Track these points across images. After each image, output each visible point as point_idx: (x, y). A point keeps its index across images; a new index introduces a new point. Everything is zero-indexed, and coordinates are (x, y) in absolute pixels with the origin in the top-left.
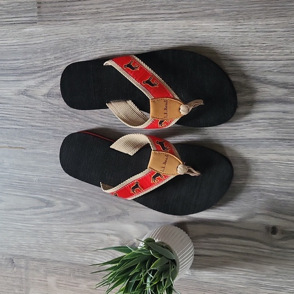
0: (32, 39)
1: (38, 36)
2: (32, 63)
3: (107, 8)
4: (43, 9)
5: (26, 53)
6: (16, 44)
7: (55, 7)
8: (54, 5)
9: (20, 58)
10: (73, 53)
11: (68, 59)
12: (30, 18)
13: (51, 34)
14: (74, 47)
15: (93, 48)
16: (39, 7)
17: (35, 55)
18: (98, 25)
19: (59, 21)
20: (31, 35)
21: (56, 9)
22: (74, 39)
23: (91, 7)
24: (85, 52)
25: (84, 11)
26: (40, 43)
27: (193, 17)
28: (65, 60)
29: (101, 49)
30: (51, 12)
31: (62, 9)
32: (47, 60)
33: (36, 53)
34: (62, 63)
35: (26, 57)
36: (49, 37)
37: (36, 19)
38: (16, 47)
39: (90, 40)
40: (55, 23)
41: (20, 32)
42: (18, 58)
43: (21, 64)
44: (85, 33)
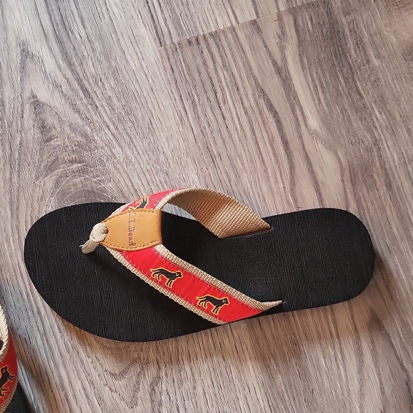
0: (129, 44)
1: (139, 54)
2: (86, 54)
3: (226, 173)
4: (189, 52)
5: (101, 38)
6: (111, 14)
7: (200, 74)
8: (203, 70)
9: (89, 29)
10: (129, 131)
11: (114, 124)
12: (165, 31)
13: (149, 78)
14: (139, 131)
15: (148, 167)
16: (190, 42)
17: (102, 59)
18: (191, 166)
19: (177, 87)
20: (135, 40)
21: (197, 76)
22: (154, 125)
23: (219, 142)
24: (136, 153)
25: (209, 132)
26: (127, 62)
27: (257, 339)
28: (110, 119)
29: (151, 184)
30: (189, 69)
31: (199, 88)
32: (100, 84)
33: (108, 58)
34: (104, 114)
35: (93, 39)
36: (144, 76)
37: (168, 42)
38: (106, 17)
39: (162, 158)
40: (172, 82)
41: (135, 17)
42: (87, 25)
43: (77, 35)
44: (171, 144)
